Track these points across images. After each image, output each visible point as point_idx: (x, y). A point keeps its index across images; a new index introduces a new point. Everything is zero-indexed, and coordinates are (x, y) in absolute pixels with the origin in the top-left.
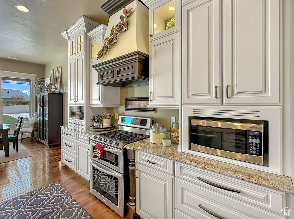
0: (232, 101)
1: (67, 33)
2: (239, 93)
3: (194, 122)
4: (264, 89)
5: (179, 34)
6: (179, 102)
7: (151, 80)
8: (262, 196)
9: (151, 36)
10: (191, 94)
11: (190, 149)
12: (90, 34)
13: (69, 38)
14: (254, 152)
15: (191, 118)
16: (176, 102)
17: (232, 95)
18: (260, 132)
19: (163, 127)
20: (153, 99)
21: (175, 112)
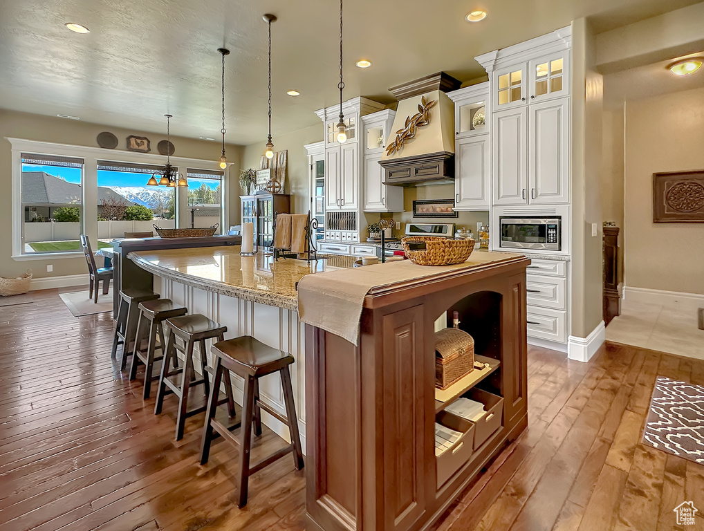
0: (536, 201)
1: (326, 111)
2: (541, 195)
3: (505, 221)
4: (559, 192)
5: (490, 136)
6: (490, 204)
7: (457, 181)
8: (552, 267)
9: (457, 133)
10: (501, 195)
11: (500, 247)
12: (366, 118)
13: (326, 118)
14: (552, 241)
15: (501, 218)
16: (486, 204)
17: (536, 196)
18: (556, 225)
19: (470, 232)
20: (460, 200)
21: (485, 214)
